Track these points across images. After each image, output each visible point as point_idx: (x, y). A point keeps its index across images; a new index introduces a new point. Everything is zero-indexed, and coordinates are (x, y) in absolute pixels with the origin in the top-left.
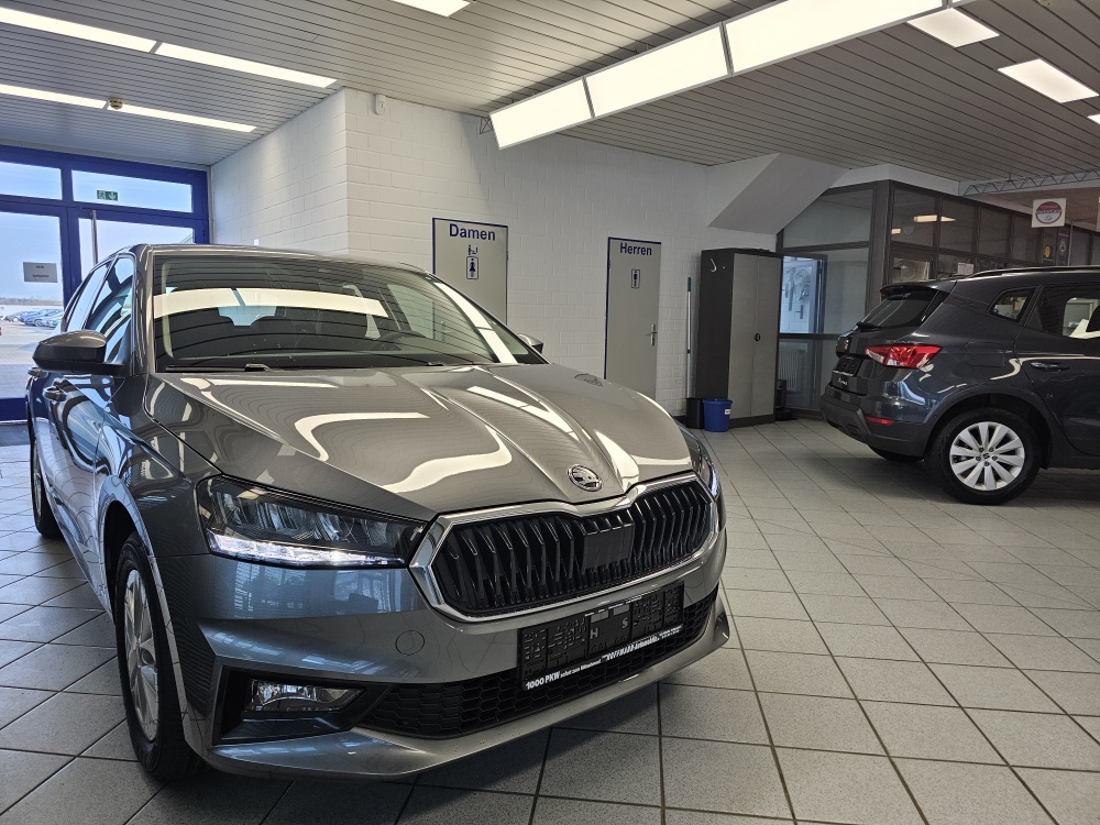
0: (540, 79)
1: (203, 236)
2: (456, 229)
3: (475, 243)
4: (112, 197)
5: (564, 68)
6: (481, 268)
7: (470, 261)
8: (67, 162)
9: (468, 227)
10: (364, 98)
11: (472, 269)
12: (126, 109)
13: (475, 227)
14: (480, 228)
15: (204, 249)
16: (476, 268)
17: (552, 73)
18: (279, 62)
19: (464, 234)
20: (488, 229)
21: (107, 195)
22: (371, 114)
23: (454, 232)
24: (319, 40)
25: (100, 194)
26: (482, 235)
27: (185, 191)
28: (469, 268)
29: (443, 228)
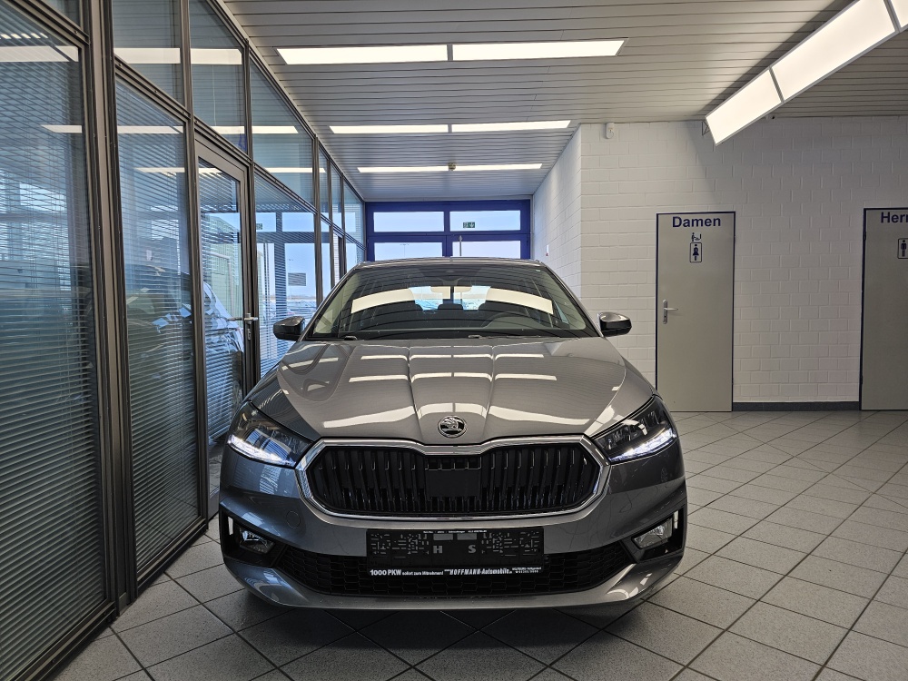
0: (735, 78)
1: (526, 252)
2: (678, 221)
3: (698, 231)
4: (472, 225)
5: (753, 63)
6: (705, 252)
7: (693, 246)
8: (447, 206)
9: (690, 217)
10: (597, 128)
11: (696, 254)
12: (458, 168)
13: (698, 217)
14: (704, 217)
15: (526, 263)
16: (699, 252)
17: (744, 71)
18: (525, 119)
19: (688, 223)
20: (712, 217)
21: (469, 225)
22: (603, 139)
23: (677, 222)
24: (538, 97)
25: (465, 225)
26: (707, 222)
27: (516, 215)
28: (693, 252)
29: (666, 222)
